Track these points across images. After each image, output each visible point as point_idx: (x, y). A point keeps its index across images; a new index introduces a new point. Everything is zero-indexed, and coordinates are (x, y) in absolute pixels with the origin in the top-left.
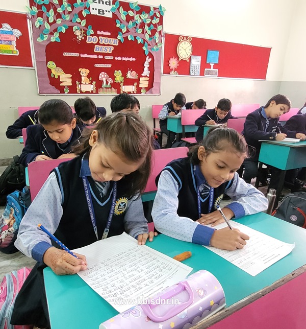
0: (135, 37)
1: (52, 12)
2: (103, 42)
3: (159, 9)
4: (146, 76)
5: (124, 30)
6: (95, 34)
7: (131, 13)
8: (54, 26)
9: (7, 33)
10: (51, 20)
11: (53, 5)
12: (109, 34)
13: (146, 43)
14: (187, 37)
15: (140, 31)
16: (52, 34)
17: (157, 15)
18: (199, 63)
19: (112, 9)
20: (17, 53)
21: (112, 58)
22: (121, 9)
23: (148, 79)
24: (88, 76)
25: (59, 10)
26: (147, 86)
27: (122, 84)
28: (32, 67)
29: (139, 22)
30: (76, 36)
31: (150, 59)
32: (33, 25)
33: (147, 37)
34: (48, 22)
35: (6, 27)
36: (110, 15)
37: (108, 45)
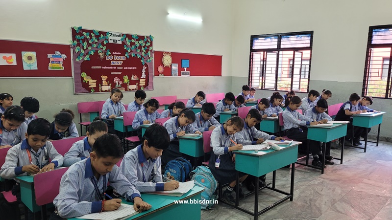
0: (136, 55)
1: (85, 43)
2: (116, 59)
3: (150, 37)
4: (144, 78)
5: (129, 51)
6: (112, 54)
7: (133, 41)
8: (87, 51)
9: (57, 57)
10: (85, 48)
11: (87, 39)
12: (120, 54)
13: (143, 58)
14: (168, 53)
15: (139, 51)
16: (85, 56)
17: (149, 40)
18: (177, 68)
19: (121, 39)
20: (63, 69)
21: (122, 68)
22: (127, 39)
23: (145, 80)
24: (107, 81)
25: (90, 42)
26: (144, 85)
27: (128, 84)
28: (71, 76)
29: (138, 45)
30: (100, 56)
31: (146, 67)
32: (74, 51)
33: (143, 54)
34: (83, 49)
35: (58, 53)
36: (120, 43)
37: (119, 60)
